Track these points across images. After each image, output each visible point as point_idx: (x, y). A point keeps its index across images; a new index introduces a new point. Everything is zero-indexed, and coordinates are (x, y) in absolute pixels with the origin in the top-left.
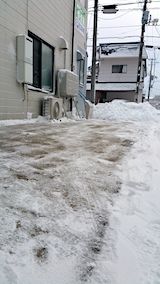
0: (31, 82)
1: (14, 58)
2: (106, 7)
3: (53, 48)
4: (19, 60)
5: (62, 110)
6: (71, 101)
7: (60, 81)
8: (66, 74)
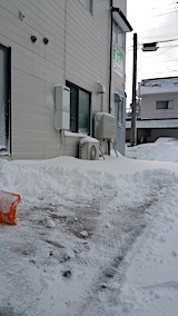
0: (68, 128)
1: (52, 107)
2: (145, 45)
3: (90, 94)
4: (57, 108)
5: (99, 152)
6: (109, 142)
7: (96, 124)
8: (103, 116)
